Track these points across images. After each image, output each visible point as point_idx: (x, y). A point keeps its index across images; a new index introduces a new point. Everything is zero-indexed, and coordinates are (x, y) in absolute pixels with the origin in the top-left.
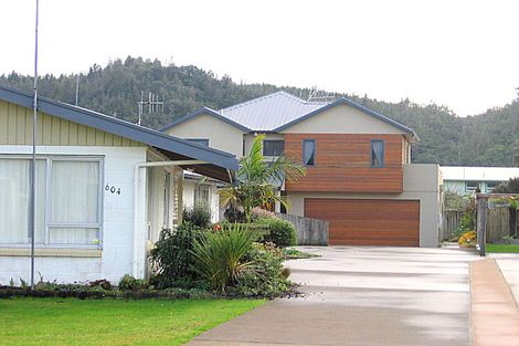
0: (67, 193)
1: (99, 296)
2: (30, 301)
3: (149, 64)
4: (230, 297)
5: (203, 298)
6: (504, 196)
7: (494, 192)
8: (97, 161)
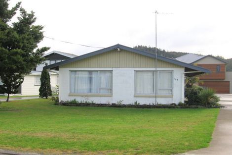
0: (163, 81)
1: (174, 107)
2: (156, 109)
3: (144, 47)
4: (209, 108)
5: (202, 108)
8: (171, 72)
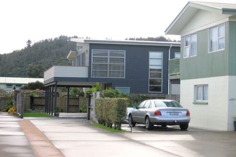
6: (28, 91)
7: (21, 89)
